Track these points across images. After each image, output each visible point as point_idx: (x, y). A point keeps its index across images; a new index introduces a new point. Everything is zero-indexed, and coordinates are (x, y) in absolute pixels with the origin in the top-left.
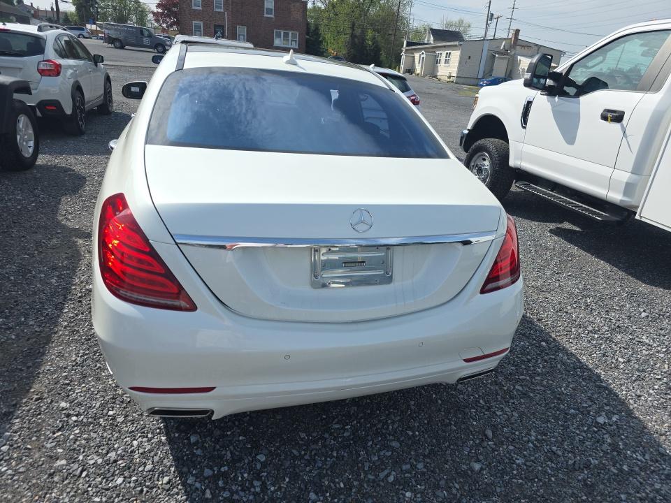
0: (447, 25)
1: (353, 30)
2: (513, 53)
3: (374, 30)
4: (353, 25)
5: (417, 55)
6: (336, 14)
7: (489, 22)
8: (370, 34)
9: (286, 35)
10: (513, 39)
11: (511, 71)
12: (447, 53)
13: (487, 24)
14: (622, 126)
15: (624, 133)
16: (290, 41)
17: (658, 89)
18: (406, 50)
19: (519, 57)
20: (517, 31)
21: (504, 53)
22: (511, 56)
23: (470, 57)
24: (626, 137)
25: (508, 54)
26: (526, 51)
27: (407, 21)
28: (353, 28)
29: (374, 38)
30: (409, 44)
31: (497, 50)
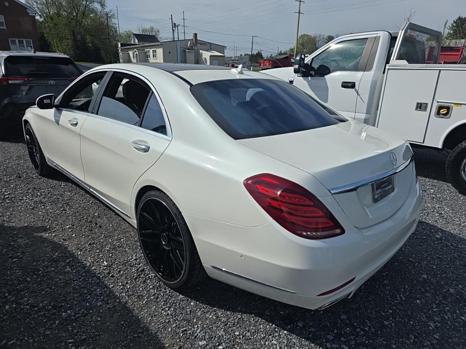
0: (143, 31)
1: (74, 36)
2: (196, 49)
3: (92, 36)
4: (74, 33)
5: (131, 53)
6: (56, 25)
7: (174, 29)
8: (88, 39)
9: (21, 42)
10: (194, 40)
11: (198, 60)
12: (153, 50)
13: (173, 30)
14: (356, 90)
15: (358, 93)
16: (25, 46)
17: (370, 69)
18: (122, 49)
19: (201, 51)
20: (196, 35)
21: (191, 48)
22: (196, 51)
23: (170, 52)
24: (359, 95)
25: (193, 50)
26: (203, 47)
27: (114, 29)
28: (74, 35)
29: (93, 42)
30: (122, 45)
31: (185, 47)
